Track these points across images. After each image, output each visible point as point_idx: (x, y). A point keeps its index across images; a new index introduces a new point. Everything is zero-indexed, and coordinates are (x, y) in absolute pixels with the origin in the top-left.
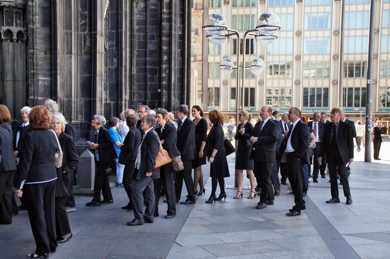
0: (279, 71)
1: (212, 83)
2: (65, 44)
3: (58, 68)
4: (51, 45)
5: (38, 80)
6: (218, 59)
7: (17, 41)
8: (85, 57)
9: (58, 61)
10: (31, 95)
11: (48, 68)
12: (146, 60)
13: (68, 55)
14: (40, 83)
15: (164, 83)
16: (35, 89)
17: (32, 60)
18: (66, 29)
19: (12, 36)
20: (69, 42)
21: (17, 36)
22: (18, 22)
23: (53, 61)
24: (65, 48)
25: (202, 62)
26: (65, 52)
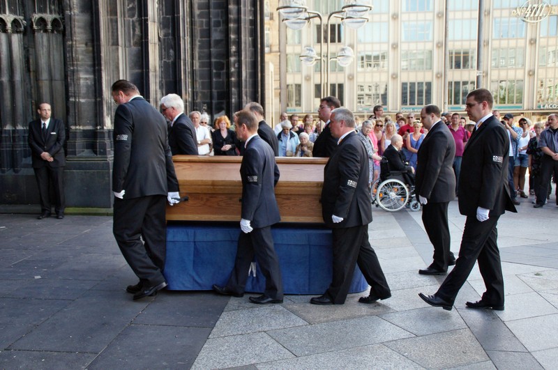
0: (373, 63)
1: (291, 80)
2: (110, 34)
3: (103, 62)
4: (93, 36)
5: (79, 79)
6: (298, 50)
7: (52, 31)
8: (135, 49)
9: (103, 55)
10: (72, 96)
11: (90, 62)
12: (210, 51)
13: (114, 47)
14: (82, 82)
15: (233, 79)
16: (76, 89)
17: (70, 54)
18: (111, 15)
19: (46, 25)
20: (115, 31)
21: (52, 25)
22: (53, 7)
23: (96, 54)
24: (110, 37)
25: (279, 54)
26: (110, 43)
